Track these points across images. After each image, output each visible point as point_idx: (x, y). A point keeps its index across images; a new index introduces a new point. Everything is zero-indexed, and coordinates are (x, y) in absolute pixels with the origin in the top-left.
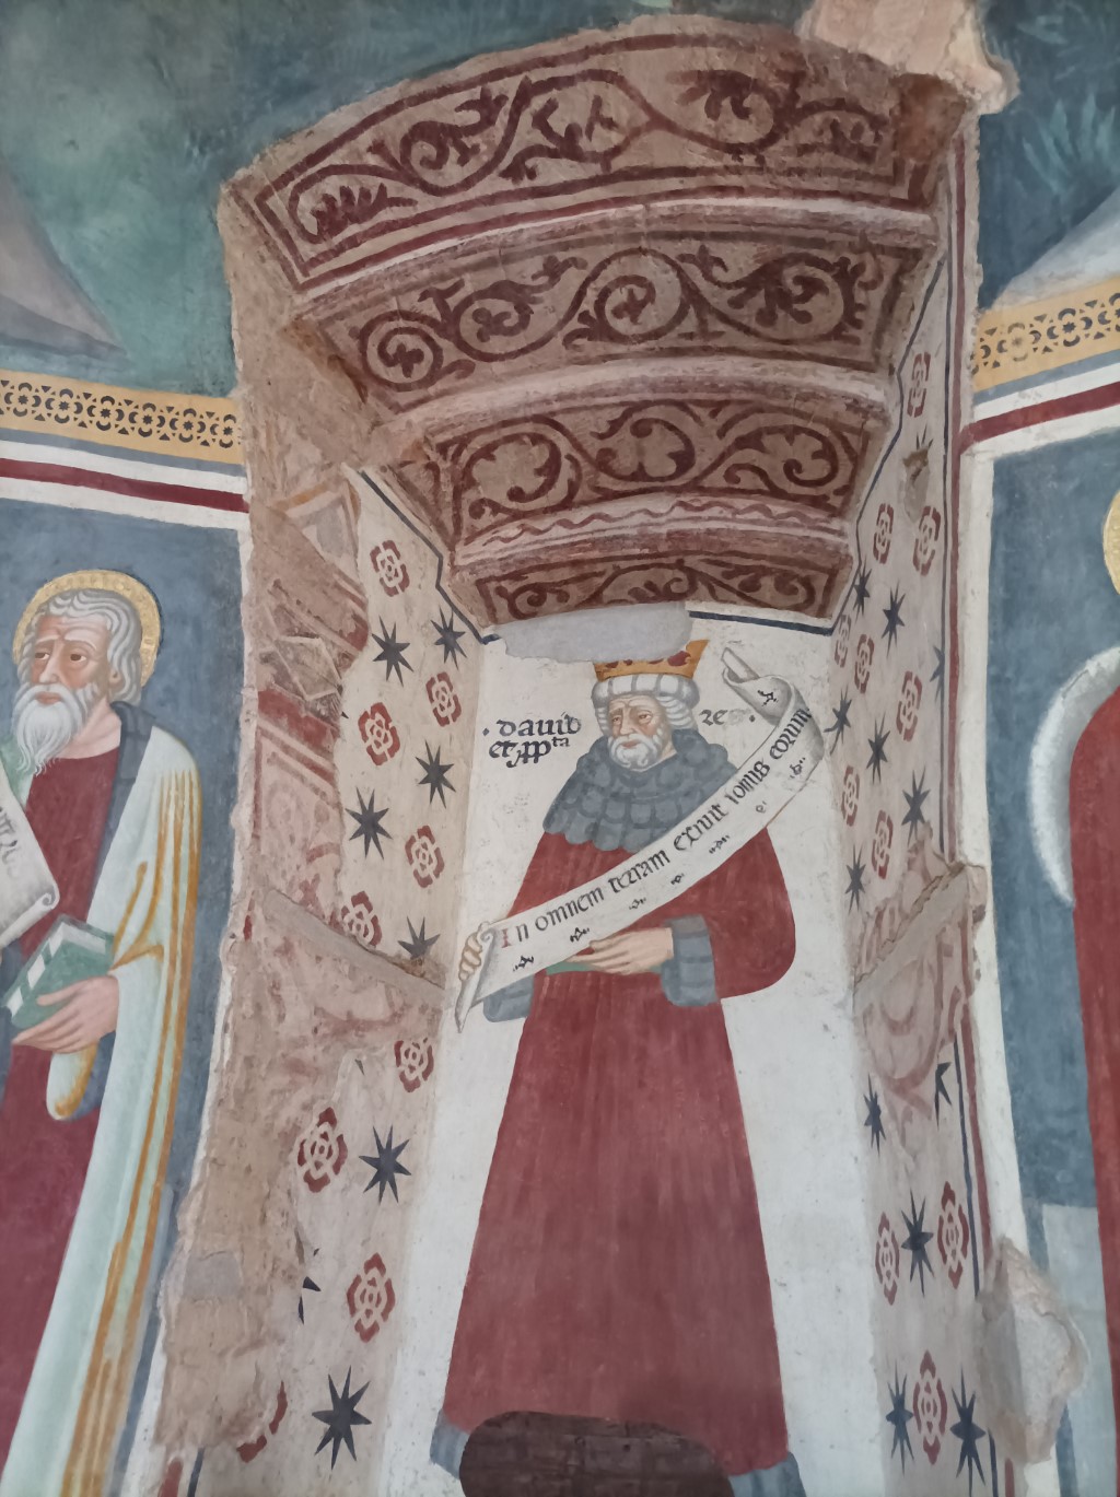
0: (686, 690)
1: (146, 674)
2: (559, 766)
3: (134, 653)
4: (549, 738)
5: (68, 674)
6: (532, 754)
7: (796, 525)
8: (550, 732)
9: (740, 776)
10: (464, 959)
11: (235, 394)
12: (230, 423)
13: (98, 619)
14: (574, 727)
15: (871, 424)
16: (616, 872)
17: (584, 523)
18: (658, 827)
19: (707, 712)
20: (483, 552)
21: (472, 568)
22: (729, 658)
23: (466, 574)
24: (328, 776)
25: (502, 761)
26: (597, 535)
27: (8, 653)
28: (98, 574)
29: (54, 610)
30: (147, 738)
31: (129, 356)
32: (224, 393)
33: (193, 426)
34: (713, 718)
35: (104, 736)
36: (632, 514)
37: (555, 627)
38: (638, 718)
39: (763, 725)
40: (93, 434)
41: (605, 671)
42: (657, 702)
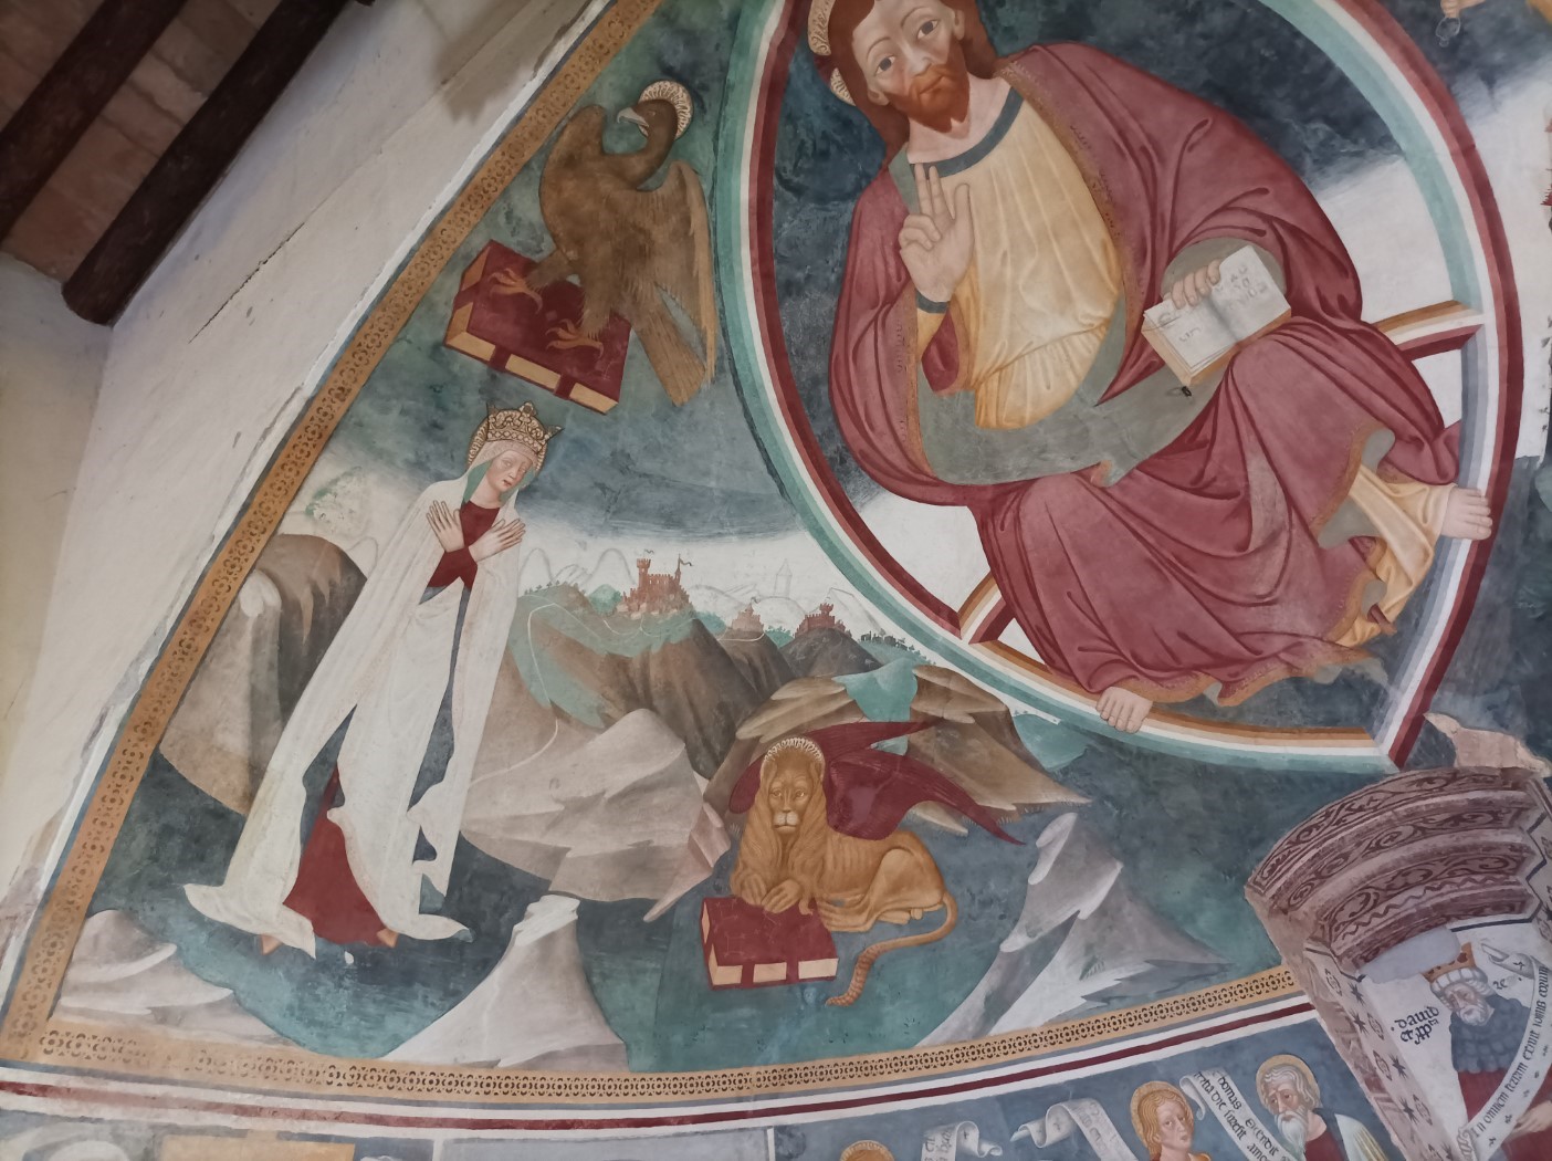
0: (1477, 974)
1: (1318, 1092)
2: (1441, 1037)
3: (1308, 1086)
4: (1426, 1022)
5: (1289, 1105)
6: (1424, 1034)
7: (1493, 885)
8: (1424, 1018)
9: (1533, 1011)
10: (1462, 1150)
11: (1284, 961)
12: (1288, 975)
13: (1285, 1077)
14: (1435, 1012)
15: (1525, 854)
16: (1506, 1080)
17: (1386, 912)
18: (1512, 1051)
19: (1495, 983)
20: (1345, 944)
21: (1346, 953)
22: (1486, 949)
23: (1346, 958)
24: (1390, 1100)
25: (1411, 1042)
26: (1398, 918)
27: (1261, 1105)
28: (1274, 1058)
29: (1267, 1080)
30: (1335, 1120)
31: (1238, 965)
32: (1279, 964)
33: (1274, 983)
34: (1501, 984)
35: (1320, 1128)
36: (1406, 900)
37: (1387, 959)
38: (1463, 996)
39: (1527, 982)
40: (1242, 1002)
41: (1430, 976)
42: (1467, 985)
